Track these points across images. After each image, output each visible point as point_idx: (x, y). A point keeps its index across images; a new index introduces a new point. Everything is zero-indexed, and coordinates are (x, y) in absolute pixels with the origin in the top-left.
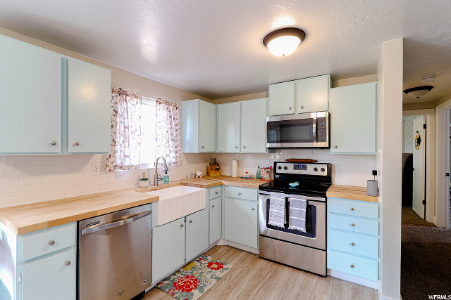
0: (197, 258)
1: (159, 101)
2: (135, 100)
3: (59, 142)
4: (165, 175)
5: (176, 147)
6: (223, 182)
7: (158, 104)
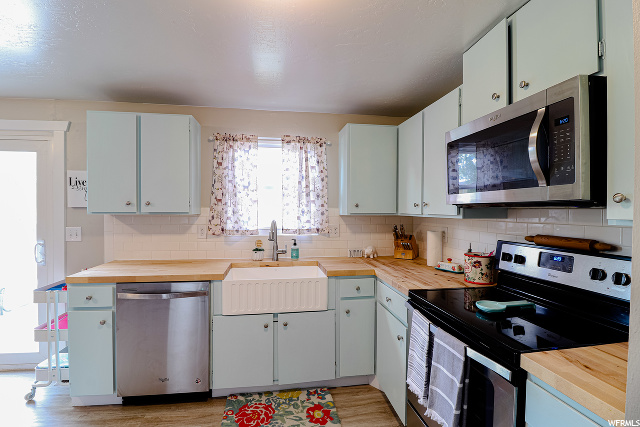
0: (312, 388)
1: (287, 139)
2: (247, 144)
3: (134, 201)
4: (293, 247)
5: (322, 206)
6: (378, 272)
7: (285, 144)
